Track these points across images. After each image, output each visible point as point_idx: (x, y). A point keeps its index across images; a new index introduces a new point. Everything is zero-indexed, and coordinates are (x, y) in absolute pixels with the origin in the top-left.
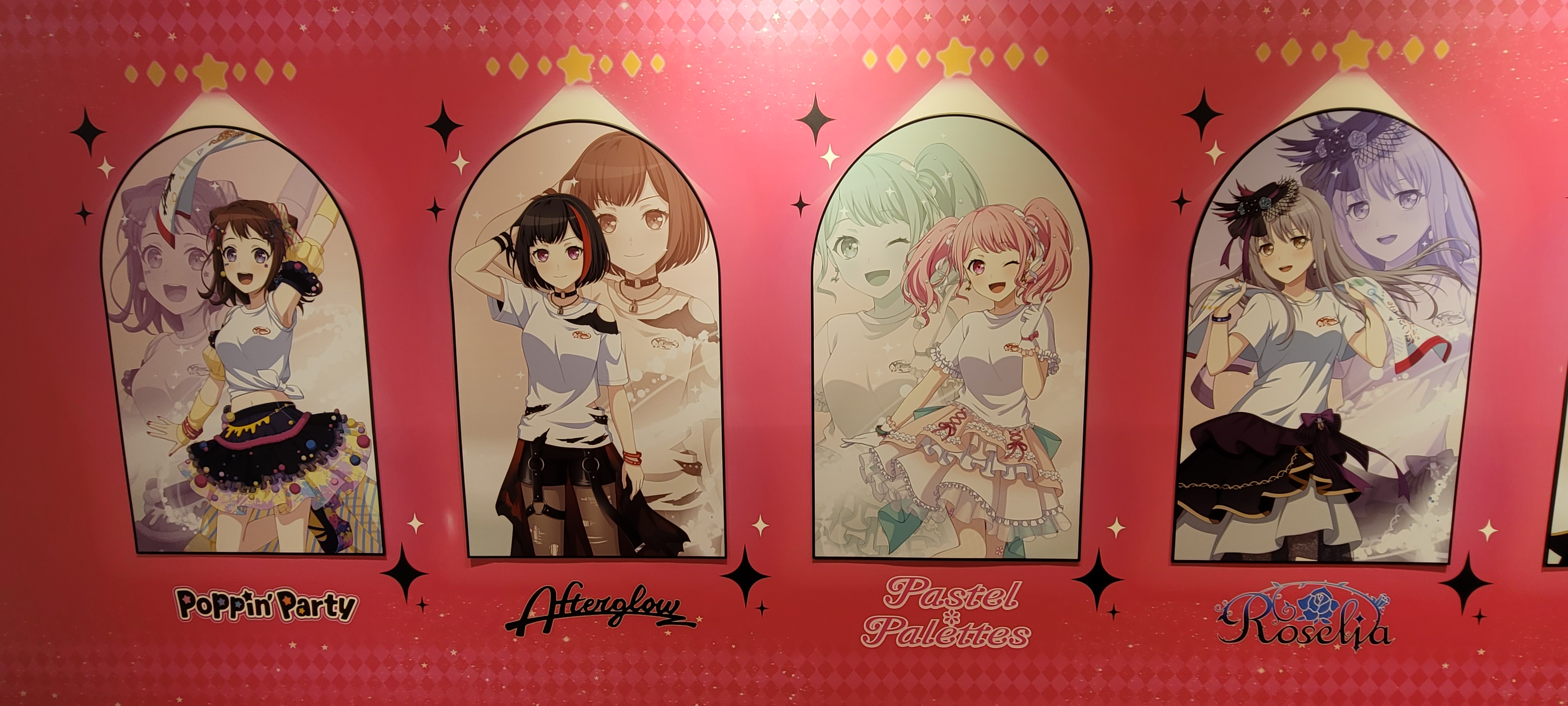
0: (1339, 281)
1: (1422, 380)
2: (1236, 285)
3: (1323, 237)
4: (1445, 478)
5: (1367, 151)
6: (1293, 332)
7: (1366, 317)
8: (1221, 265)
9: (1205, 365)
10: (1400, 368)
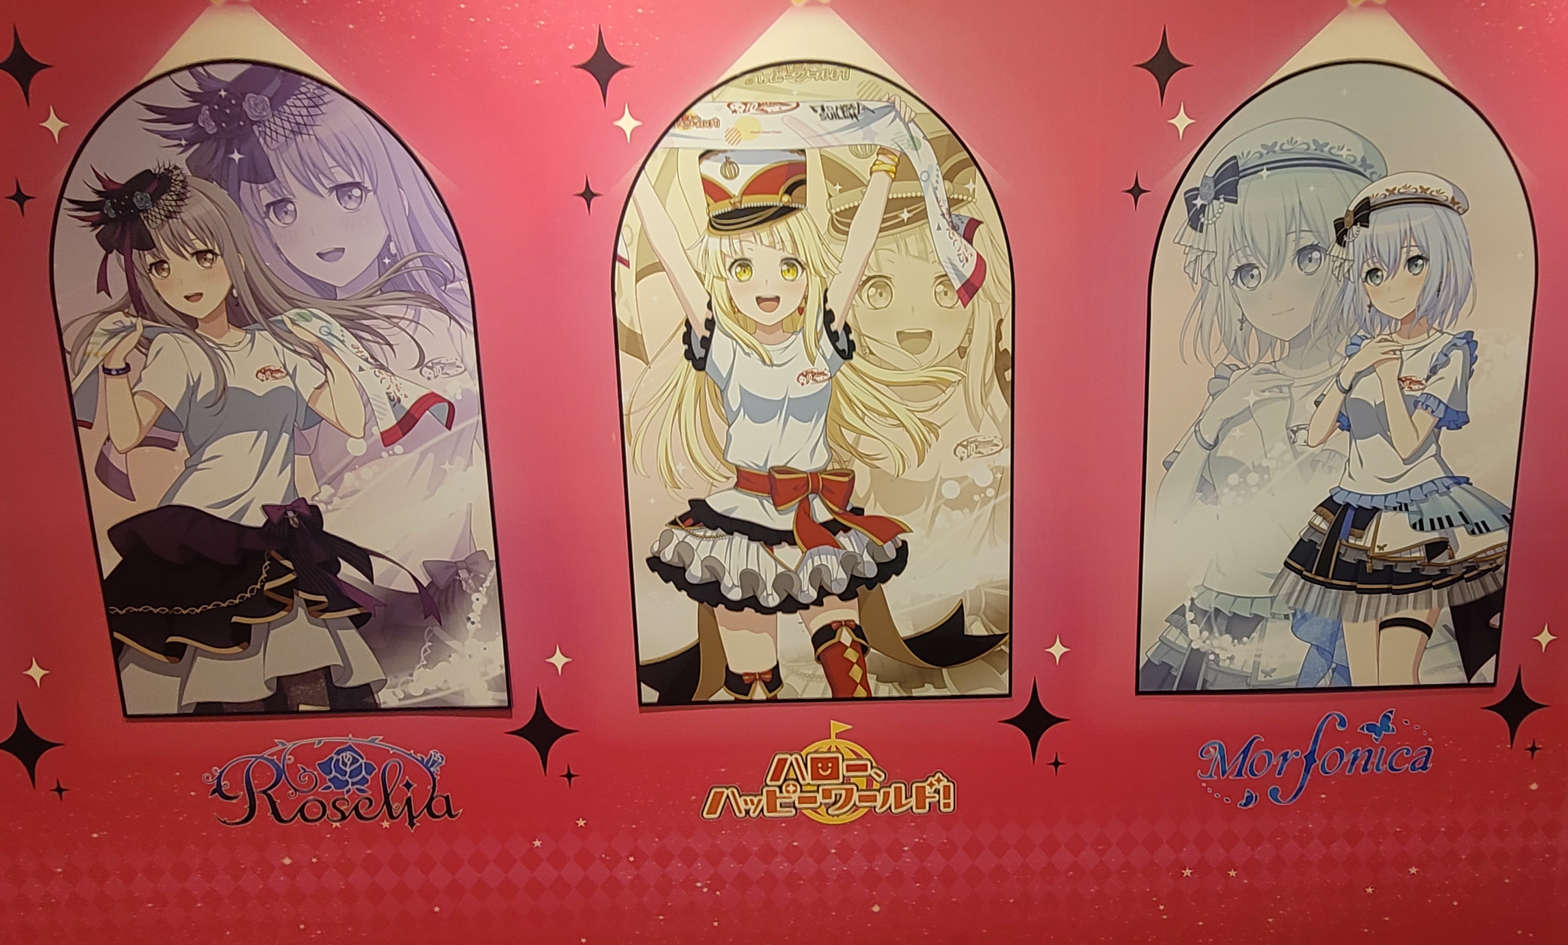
0: (276, 315)
1: (423, 455)
2: (128, 321)
3: (238, 252)
4: (483, 590)
5: (275, 124)
6: (224, 389)
7: (326, 367)
8: (98, 292)
9: (108, 438)
10: (389, 438)
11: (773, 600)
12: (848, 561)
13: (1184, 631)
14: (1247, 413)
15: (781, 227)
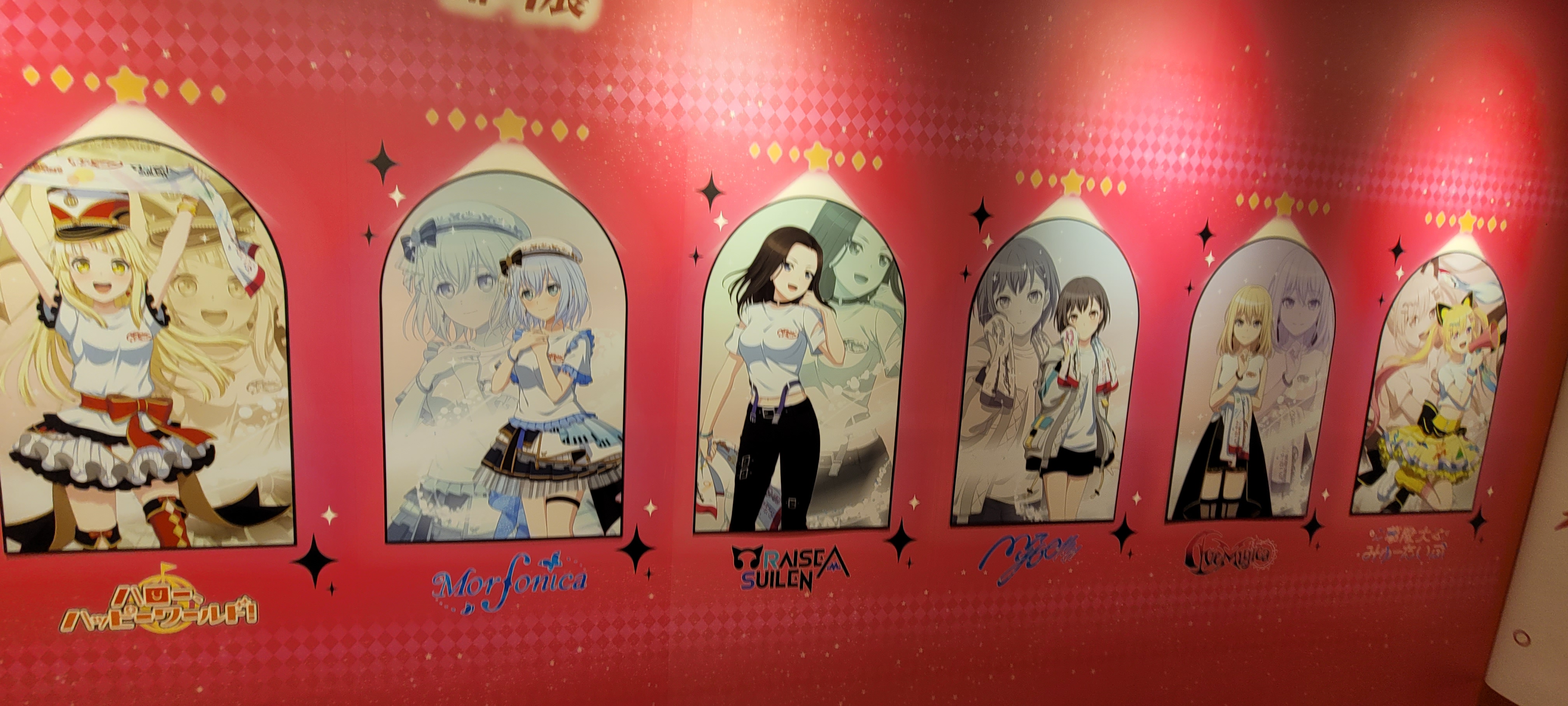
11: (113, 482)
12: (170, 457)
13: (416, 503)
14: (451, 372)
15: (111, 239)
